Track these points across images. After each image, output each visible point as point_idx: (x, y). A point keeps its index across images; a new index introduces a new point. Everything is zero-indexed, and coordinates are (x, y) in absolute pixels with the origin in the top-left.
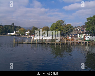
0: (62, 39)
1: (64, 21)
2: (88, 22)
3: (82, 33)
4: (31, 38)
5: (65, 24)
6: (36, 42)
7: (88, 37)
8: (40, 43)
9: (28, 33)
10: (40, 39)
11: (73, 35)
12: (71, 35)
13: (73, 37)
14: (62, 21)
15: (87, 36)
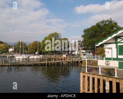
0: (54, 58)
1: (60, 34)
2: (84, 35)
3: (81, 49)
4: (13, 57)
5: (60, 37)
6: (9, 64)
7: (84, 55)
8: (15, 64)
9: (13, 50)
10: (23, 59)
11: (70, 52)
12: (67, 52)
13: (70, 55)
14: (57, 33)
15: (83, 53)
